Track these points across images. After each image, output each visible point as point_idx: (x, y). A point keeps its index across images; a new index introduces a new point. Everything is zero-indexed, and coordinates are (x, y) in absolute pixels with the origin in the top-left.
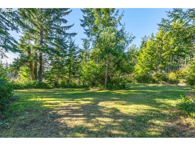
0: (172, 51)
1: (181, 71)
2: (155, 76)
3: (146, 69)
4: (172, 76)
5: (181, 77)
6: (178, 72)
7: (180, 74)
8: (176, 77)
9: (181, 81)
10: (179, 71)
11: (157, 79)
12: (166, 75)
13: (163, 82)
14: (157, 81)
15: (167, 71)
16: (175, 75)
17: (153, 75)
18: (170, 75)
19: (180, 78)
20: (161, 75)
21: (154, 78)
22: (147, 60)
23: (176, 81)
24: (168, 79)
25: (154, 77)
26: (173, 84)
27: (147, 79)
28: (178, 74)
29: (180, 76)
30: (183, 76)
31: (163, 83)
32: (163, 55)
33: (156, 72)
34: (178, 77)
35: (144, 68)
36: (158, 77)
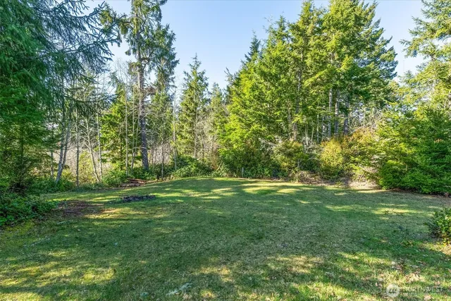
0: (333, 73)
1: (359, 138)
2: (281, 151)
3: (255, 127)
4: (330, 152)
5: (357, 159)
6: (350, 141)
7: (355, 147)
8: (341, 159)
9: (359, 170)
10: (351, 138)
11: (285, 164)
12: (313, 149)
13: (304, 172)
14: (287, 169)
15: (318, 139)
16: (339, 150)
17: (274, 148)
18: (325, 149)
19: (354, 162)
20: (298, 150)
21: (279, 159)
22: (260, 98)
23: (342, 171)
24: (318, 164)
25: (279, 157)
26: (332, 182)
27: (255, 164)
28: (350, 146)
29: (355, 156)
30: (362, 153)
31: (302, 179)
32: (307, 83)
33: (283, 140)
34: (347, 157)
35: (249, 126)
36: (290, 155)
